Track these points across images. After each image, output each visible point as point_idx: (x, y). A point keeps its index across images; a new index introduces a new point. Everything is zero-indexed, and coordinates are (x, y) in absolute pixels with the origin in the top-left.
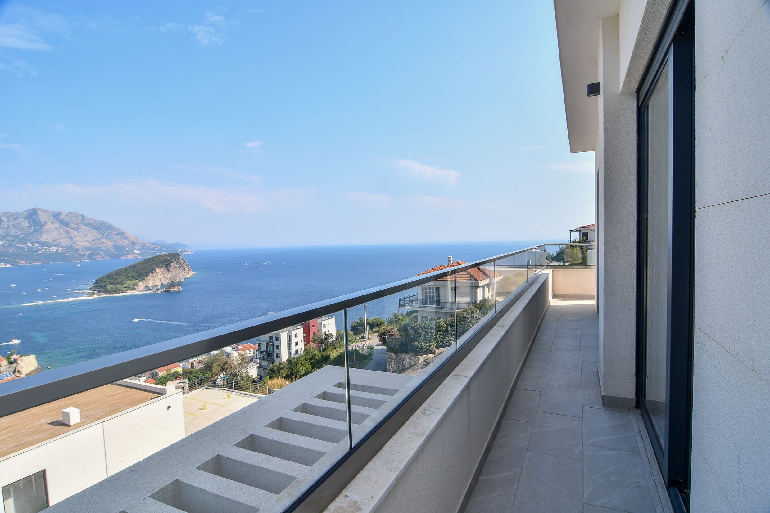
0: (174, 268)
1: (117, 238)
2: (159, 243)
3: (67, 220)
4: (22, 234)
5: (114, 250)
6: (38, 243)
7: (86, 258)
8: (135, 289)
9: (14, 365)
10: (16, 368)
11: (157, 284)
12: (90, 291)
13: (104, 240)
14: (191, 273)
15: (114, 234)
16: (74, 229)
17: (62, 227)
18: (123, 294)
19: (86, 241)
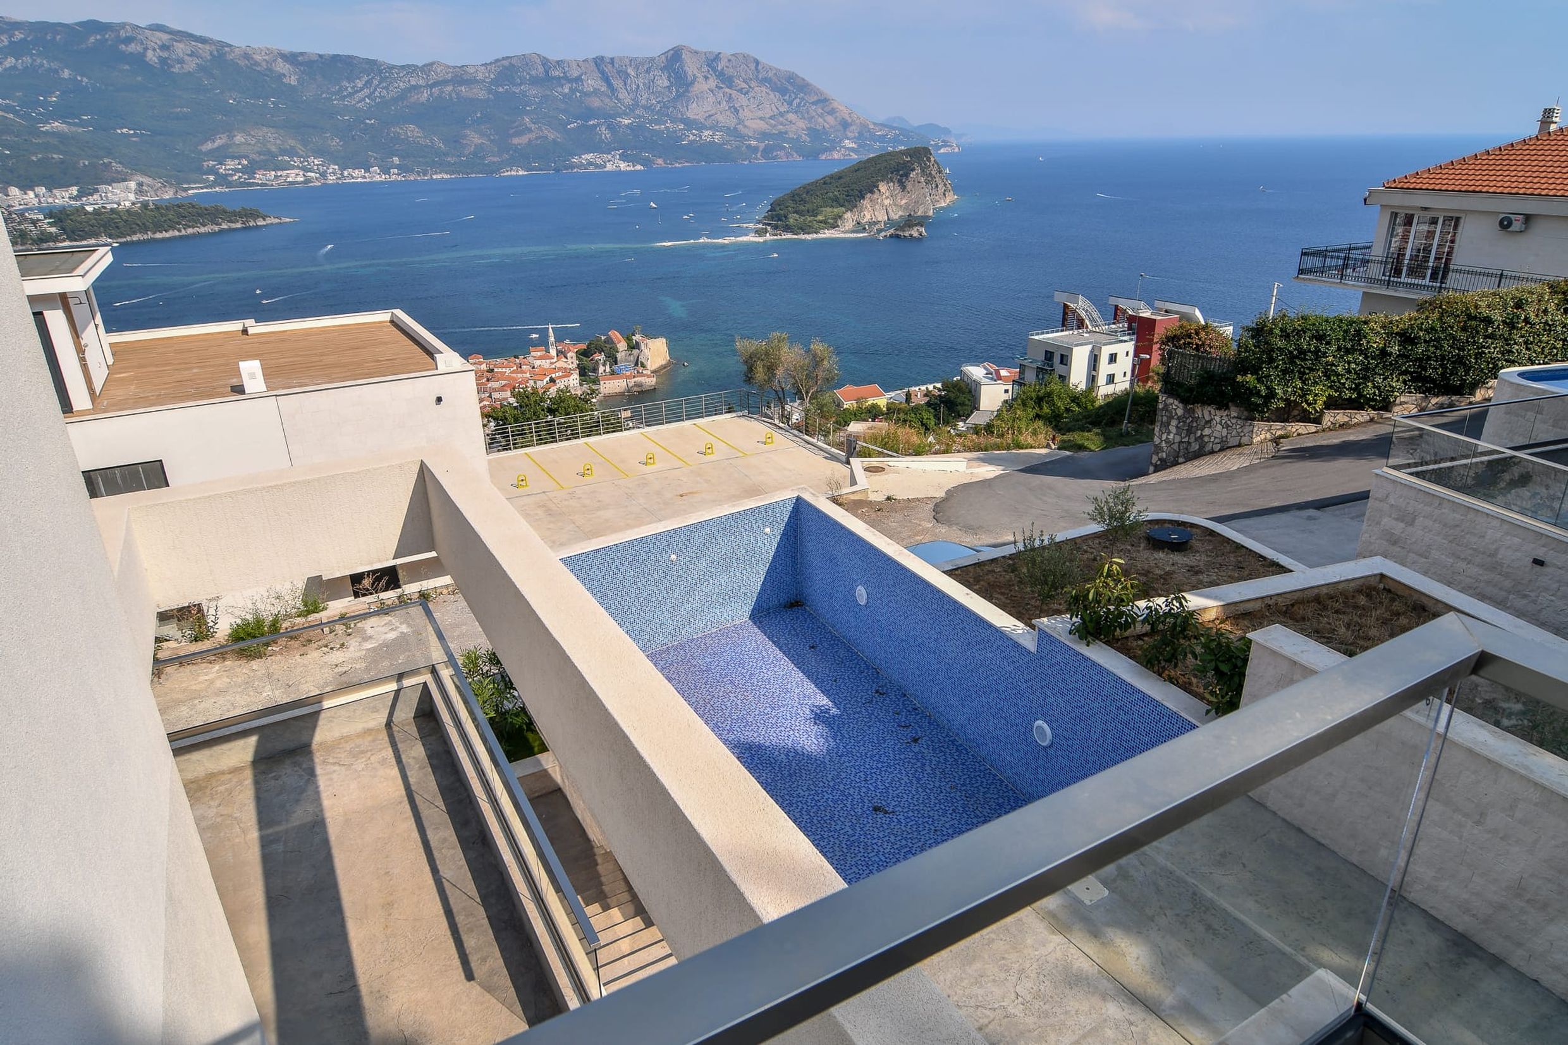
0: (916, 182)
1: (815, 111)
2: (895, 125)
3: (730, 71)
4: (658, 102)
5: (808, 139)
6: (682, 123)
7: (759, 155)
8: (838, 226)
9: (636, 352)
10: (638, 357)
11: (880, 219)
12: (761, 226)
13: (791, 116)
14: (951, 197)
15: (810, 103)
16: (740, 91)
17: (722, 88)
18: (815, 236)
19: (761, 119)
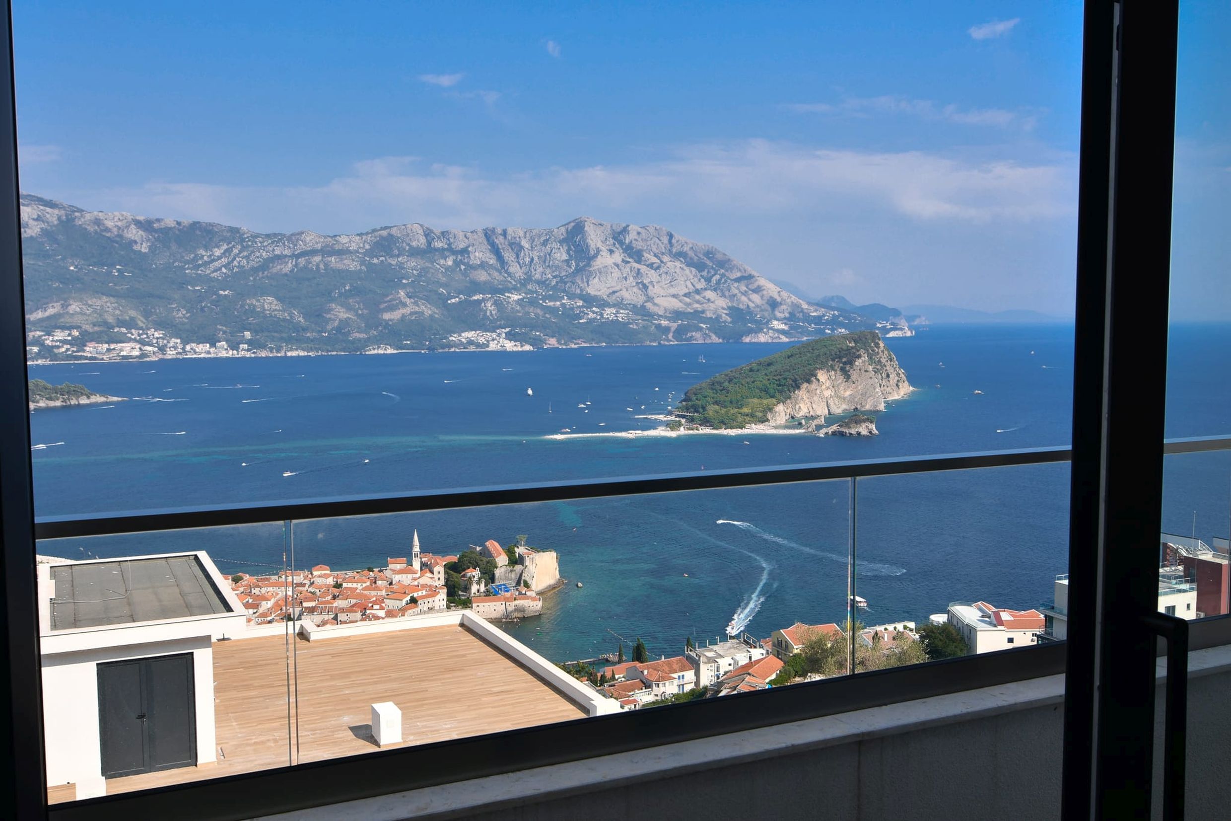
0: (863, 371)
1: (738, 288)
2: (833, 305)
3: (639, 245)
4: (555, 277)
5: (729, 319)
6: (581, 299)
7: (670, 336)
8: (768, 420)
9: (518, 568)
10: (521, 575)
11: (819, 413)
12: (673, 418)
13: (709, 294)
14: (905, 390)
15: (731, 280)
16: (651, 266)
17: (629, 262)
18: (739, 432)
19: (674, 296)
